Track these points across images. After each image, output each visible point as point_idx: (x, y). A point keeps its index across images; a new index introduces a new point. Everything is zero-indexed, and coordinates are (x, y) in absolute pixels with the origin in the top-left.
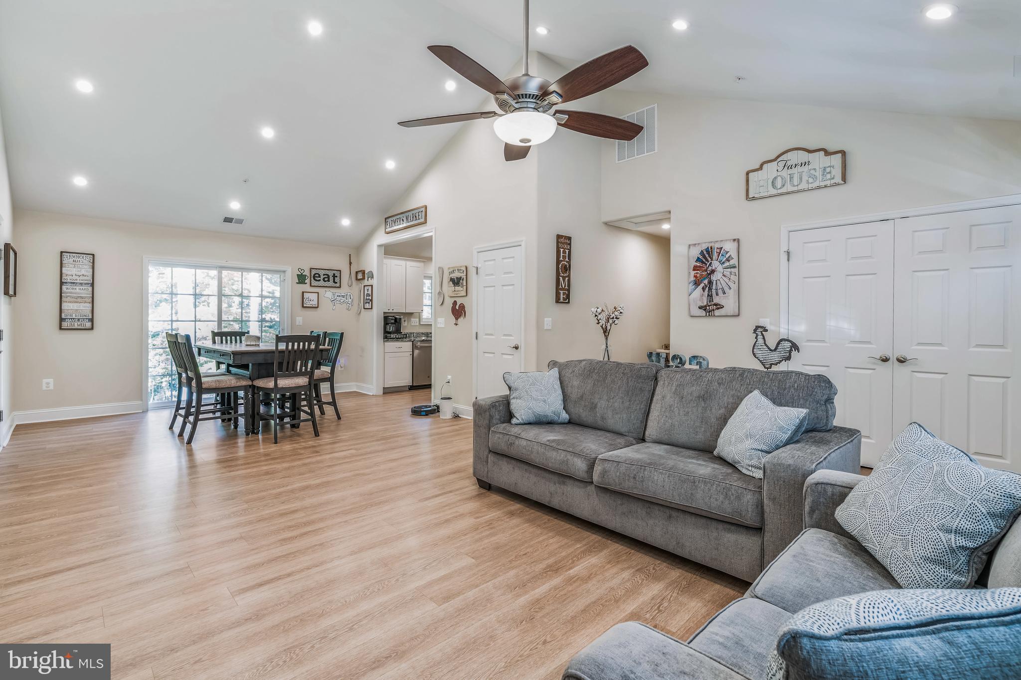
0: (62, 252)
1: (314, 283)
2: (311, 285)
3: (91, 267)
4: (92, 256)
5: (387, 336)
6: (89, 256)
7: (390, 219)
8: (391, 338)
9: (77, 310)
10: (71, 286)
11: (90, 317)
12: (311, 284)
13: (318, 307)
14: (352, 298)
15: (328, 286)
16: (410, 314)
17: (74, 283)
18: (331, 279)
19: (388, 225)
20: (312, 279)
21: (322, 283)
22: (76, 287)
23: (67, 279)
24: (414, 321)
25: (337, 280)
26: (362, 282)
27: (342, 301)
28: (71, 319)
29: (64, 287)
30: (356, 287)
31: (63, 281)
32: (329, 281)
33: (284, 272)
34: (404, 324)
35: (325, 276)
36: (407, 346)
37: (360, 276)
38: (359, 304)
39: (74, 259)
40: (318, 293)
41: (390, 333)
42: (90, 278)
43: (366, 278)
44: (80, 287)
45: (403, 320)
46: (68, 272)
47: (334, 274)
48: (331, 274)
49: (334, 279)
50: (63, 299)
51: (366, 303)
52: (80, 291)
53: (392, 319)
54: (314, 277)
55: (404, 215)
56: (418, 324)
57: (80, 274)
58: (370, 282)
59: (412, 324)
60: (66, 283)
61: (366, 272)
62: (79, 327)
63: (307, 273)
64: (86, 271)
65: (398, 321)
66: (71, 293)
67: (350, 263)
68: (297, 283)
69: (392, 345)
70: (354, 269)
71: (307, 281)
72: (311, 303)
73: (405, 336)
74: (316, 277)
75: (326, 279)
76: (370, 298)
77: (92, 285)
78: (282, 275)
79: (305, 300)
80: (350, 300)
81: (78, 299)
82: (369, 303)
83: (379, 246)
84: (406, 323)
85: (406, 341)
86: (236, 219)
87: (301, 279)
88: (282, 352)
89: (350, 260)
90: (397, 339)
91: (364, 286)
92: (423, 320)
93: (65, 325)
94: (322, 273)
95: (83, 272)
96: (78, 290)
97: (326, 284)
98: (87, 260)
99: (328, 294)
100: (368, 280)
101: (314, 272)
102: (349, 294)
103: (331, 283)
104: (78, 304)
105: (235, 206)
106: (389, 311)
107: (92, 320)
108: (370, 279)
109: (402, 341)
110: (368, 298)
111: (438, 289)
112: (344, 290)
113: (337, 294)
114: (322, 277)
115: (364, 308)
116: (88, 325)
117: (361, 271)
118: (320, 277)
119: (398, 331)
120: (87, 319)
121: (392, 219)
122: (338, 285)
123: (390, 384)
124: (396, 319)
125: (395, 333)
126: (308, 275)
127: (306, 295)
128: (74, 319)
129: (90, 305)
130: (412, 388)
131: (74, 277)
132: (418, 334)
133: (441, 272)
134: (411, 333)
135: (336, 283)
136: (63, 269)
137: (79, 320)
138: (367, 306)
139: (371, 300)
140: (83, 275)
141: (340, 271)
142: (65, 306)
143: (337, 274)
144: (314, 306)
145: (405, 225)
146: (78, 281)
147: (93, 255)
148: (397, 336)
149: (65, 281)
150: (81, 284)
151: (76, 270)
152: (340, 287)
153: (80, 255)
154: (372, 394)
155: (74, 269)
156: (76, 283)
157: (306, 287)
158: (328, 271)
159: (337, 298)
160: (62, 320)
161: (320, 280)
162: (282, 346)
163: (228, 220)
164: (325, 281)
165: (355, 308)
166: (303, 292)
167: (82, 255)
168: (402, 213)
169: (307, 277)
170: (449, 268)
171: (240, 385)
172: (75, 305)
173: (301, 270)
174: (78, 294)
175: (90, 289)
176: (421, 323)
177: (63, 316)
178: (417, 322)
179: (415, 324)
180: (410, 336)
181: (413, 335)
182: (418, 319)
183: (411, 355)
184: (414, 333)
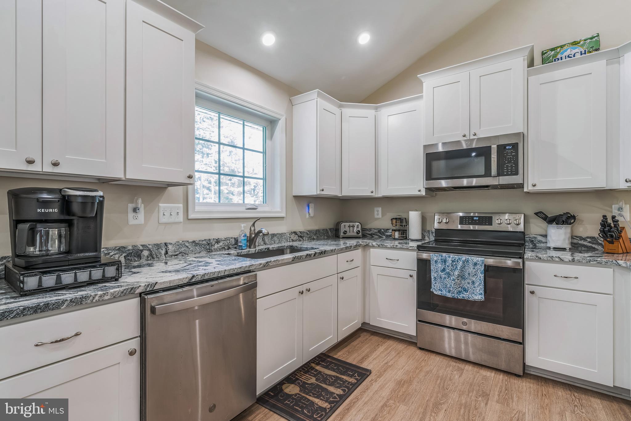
24: (169, 210)
53: (46, 204)
56: (181, 218)
59: (163, 220)
84: (141, 215)
92: (197, 208)
124: (69, 203)
132: (179, 245)
134: (158, 246)
176: (191, 216)
178: (178, 213)
179: (172, 220)
180: (156, 255)
181: (166, 253)
182: (181, 205)
183: (132, 353)
184: (170, 247)
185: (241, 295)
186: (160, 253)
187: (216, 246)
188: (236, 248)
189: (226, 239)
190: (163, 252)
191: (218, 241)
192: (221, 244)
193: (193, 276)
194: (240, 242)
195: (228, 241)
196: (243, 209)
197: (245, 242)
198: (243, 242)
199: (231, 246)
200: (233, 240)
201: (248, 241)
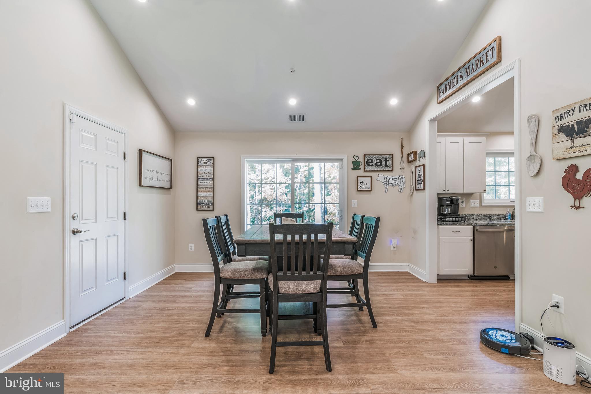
0: (197, 158)
1: (368, 168)
2: (365, 171)
3: (212, 166)
4: (212, 159)
5: (442, 218)
6: (211, 159)
7: (443, 85)
8: (447, 221)
9: (205, 197)
10: (202, 180)
11: (212, 202)
12: (364, 169)
13: (371, 190)
14: (404, 180)
15: (380, 170)
16: (469, 195)
17: (204, 178)
18: (384, 163)
19: (442, 91)
20: (366, 164)
21: (374, 168)
22: (204, 181)
23: (200, 176)
24: (474, 202)
25: (389, 163)
26: (414, 163)
27: (394, 184)
28: (202, 203)
29: (199, 181)
30: (408, 169)
31: (198, 177)
32: (381, 165)
33: (342, 160)
34: (461, 206)
35: (378, 161)
36: (467, 230)
37: (412, 158)
38: (411, 185)
39: (203, 162)
40: (371, 177)
41: (445, 215)
42: (212, 174)
43: (418, 159)
44: (207, 181)
45: (460, 201)
46: (201, 171)
47: (386, 159)
48: (383, 158)
49: (386, 164)
50: (199, 190)
51: (418, 184)
52: (207, 184)
53: (447, 201)
54: (367, 162)
55: (462, 70)
56: (478, 205)
57: (206, 172)
58: (422, 162)
59: (472, 206)
60: (200, 178)
61: (418, 153)
62: (207, 209)
63: (361, 159)
64: (210, 170)
65: (455, 202)
66: (202, 185)
67: (402, 147)
68: (352, 169)
69: (447, 229)
70: (406, 151)
71: (362, 167)
72: (365, 186)
73: (463, 219)
74: (369, 163)
75: (379, 164)
76: (422, 178)
77: (213, 179)
78: (341, 162)
79: (359, 184)
80: (402, 183)
81: (206, 190)
82: (421, 184)
83: (432, 121)
84: (464, 204)
85: (465, 225)
86: (298, 116)
87: (356, 165)
88: (280, 243)
89: (402, 143)
90: (454, 223)
91: (416, 167)
92: (485, 201)
93: (199, 207)
94: (374, 158)
95: (208, 171)
96: (205, 184)
97: (379, 168)
98: (209, 162)
99: (380, 178)
100: (419, 160)
101: (367, 158)
102: (401, 177)
103: (383, 167)
104: (206, 193)
105: (293, 102)
106: (444, 192)
107: (213, 204)
108: (421, 159)
109: (460, 225)
110: (420, 179)
111: (528, 150)
112: (397, 172)
113: (389, 177)
114: (375, 162)
115: (416, 190)
116: (211, 207)
117: (412, 152)
118: (372, 162)
119: (455, 213)
120: (210, 203)
121: (447, 83)
122: (390, 169)
123: (447, 270)
124: (452, 200)
125: (451, 216)
126: (362, 161)
127: (360, 180)
128: (204, 203)
129: (212, 193)
130: (473, 278)
131: (204, 175)
132: (478, 215)
133: (534, 124)
134: (470, 215)
135: (389, 166)
136: (198, 169)
137: (206, 203)
138: (420, 187)
139: (423, 181)
140: (208, 173)
141: (392, 155)
142: (200, 194)
143: (389, 158)
144: (367, 189)
145: (464, 81)
146: (206, 177)
147: (214, 158)
148: (454, 219)
149: (199, 177)
150: (207, 179)
151: (205, 170)
152: (392, 170)
153: (207, 159)
154: (425, 281)
155: (204, 169)
156: (205, 178)
157: (361, 172)
158: (380, 156)
159: (390, 181)
160: (198, 204)
161: (372, 165)
162: (279, 237)
163: (292, 118)
164: (378, 166)
165: (407, 191)
166: (358, 177)
167: (208, 159)
168: (459, 69)
169: (361, 163)
170: (553, 111)
171: (254, 277)
172: (204, 193)
173: (356, 157)
174: (206, 186)
175: (212, 182)
176: (483, 204)
177: (198, 202)
178: (477, 203)
179: (475, 206)
180: (470, 219)
181: (473, 218)
182: (479, 200)
183: (472, 240)
184: (474, 216)
185: (505, 232)
186: (471, 218)
187: (494, 218)
188: (504, 219)
189: (499, 215)
190: (472, 218)
191: (495, 216)
192: (497, 217)
193: (489, 223)
194: (507, 217)
195: (500, 216)
196: (509, 201)
197: (510, 217)
198: (508, 216)
199: (502, 218)
200: (503, 216)
201: (511, 217)
